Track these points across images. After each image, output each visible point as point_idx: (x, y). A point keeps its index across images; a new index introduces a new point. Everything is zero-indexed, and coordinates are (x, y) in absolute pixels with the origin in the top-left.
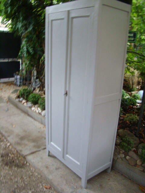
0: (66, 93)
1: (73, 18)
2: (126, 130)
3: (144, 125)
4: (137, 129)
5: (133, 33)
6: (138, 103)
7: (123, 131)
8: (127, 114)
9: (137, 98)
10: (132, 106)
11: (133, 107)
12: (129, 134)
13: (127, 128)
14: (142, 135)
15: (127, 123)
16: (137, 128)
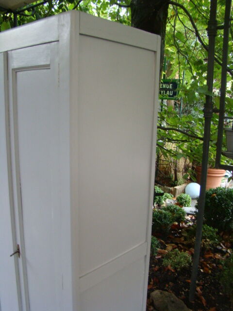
0: (16, 250)
1: (16, 71)
2: (166, 293)
3: (202, 270)
4: (189, 283)
5: (171, 83)
6: (188, 214)
7: (161, 293)
8: (168, 243)
9: (186, 202)
10: (177, 223)
11: (179, 224)
12: (173, 302)
13: (170, 283)
14: (201, 300)
15: (169, 270)
16: (189, 281)
